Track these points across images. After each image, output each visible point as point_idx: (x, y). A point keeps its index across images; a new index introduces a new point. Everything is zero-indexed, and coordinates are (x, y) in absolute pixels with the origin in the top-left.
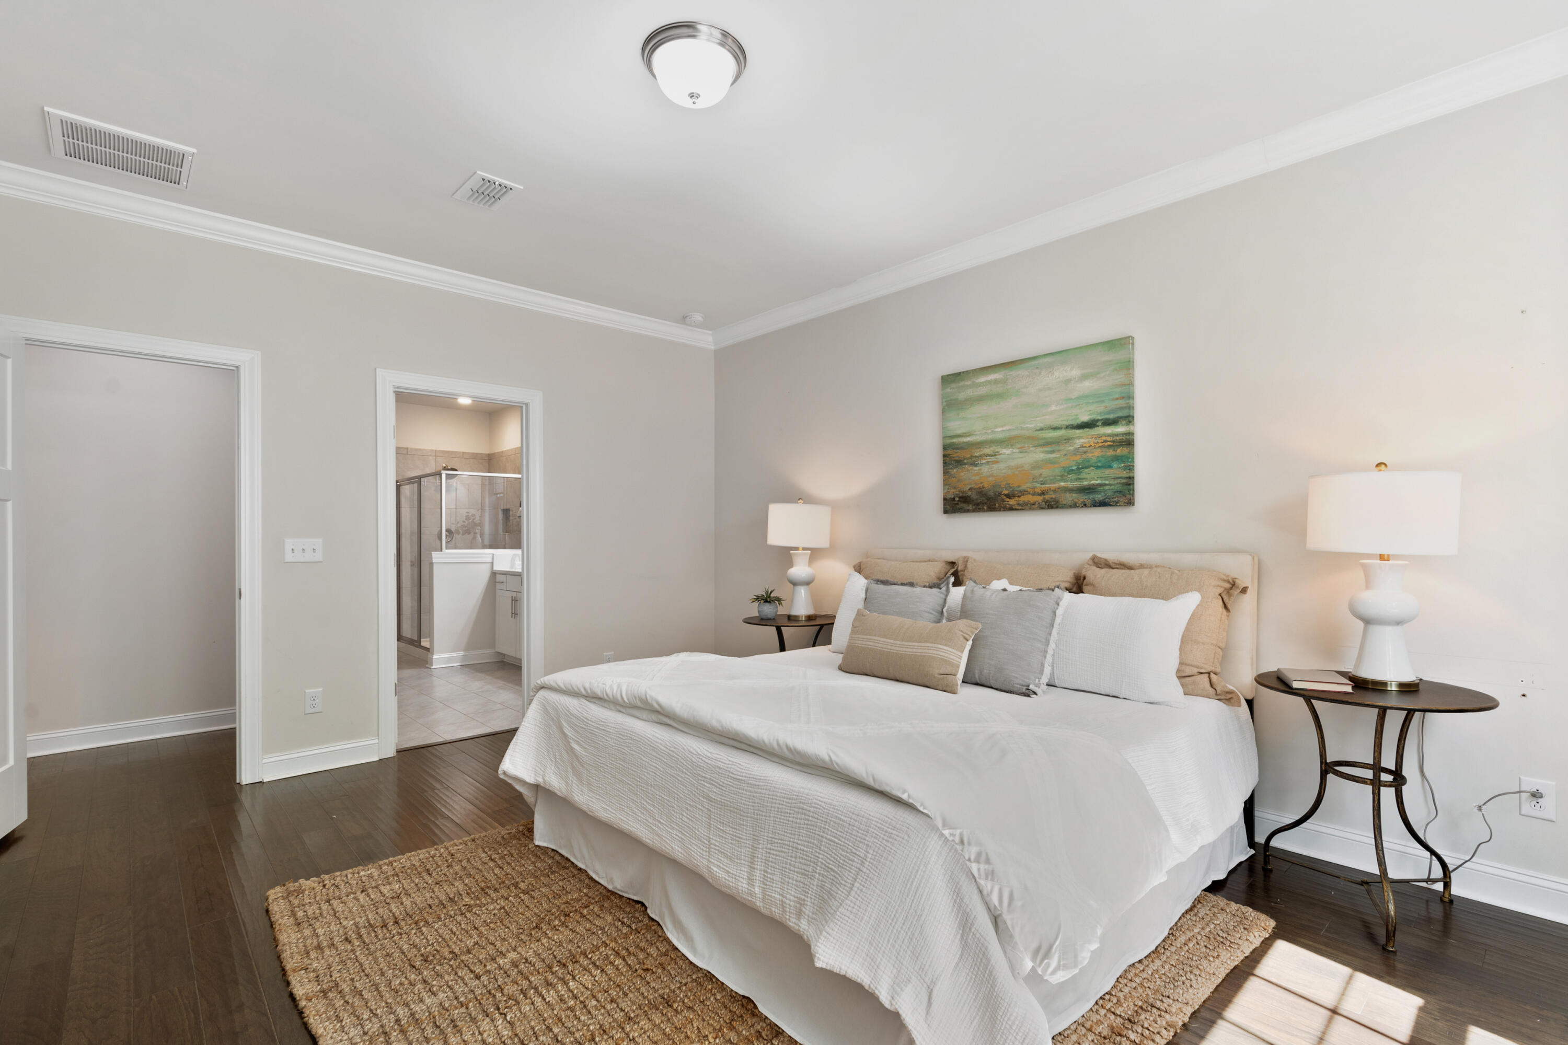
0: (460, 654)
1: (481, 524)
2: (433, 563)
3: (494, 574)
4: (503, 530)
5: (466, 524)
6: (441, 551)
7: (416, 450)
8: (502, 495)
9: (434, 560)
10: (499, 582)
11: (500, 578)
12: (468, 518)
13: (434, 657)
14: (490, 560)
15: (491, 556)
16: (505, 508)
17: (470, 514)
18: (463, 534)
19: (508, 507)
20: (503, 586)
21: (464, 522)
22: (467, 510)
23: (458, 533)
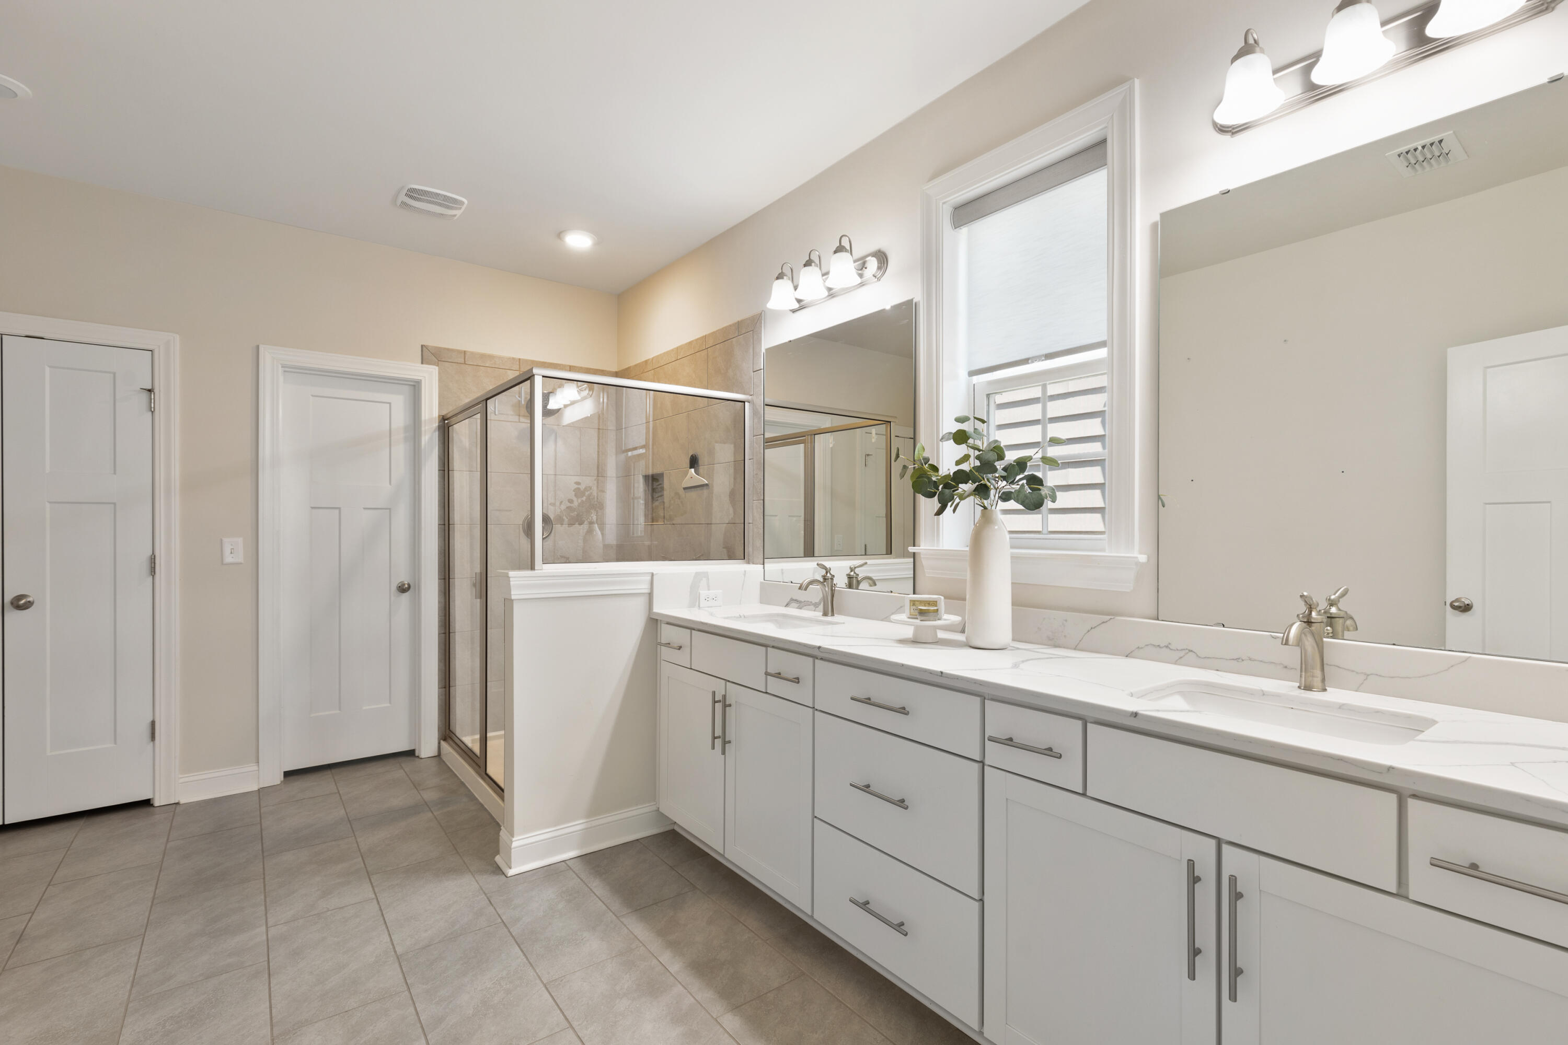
0: (577, 826)
1: (598, 506)
2: (512, 601)
3: (654, 622)
4: (646, 516)
5: (576, 504)
6: (532, 568)
7: (483, 356)
8: (642, 451)
9: (515, 594)
10: (668, 645)
11: (668, 633)
12: (578, 493)
13: (514, 845)
14: (644, 588)
15: (649, 578)
16: (650, 472)
17: (582, 487)
18: (570, 524)
19: (657, 470)
20: (682, 657)
21: (571, 501)
22: (576, 479)
23: (560, 520)
